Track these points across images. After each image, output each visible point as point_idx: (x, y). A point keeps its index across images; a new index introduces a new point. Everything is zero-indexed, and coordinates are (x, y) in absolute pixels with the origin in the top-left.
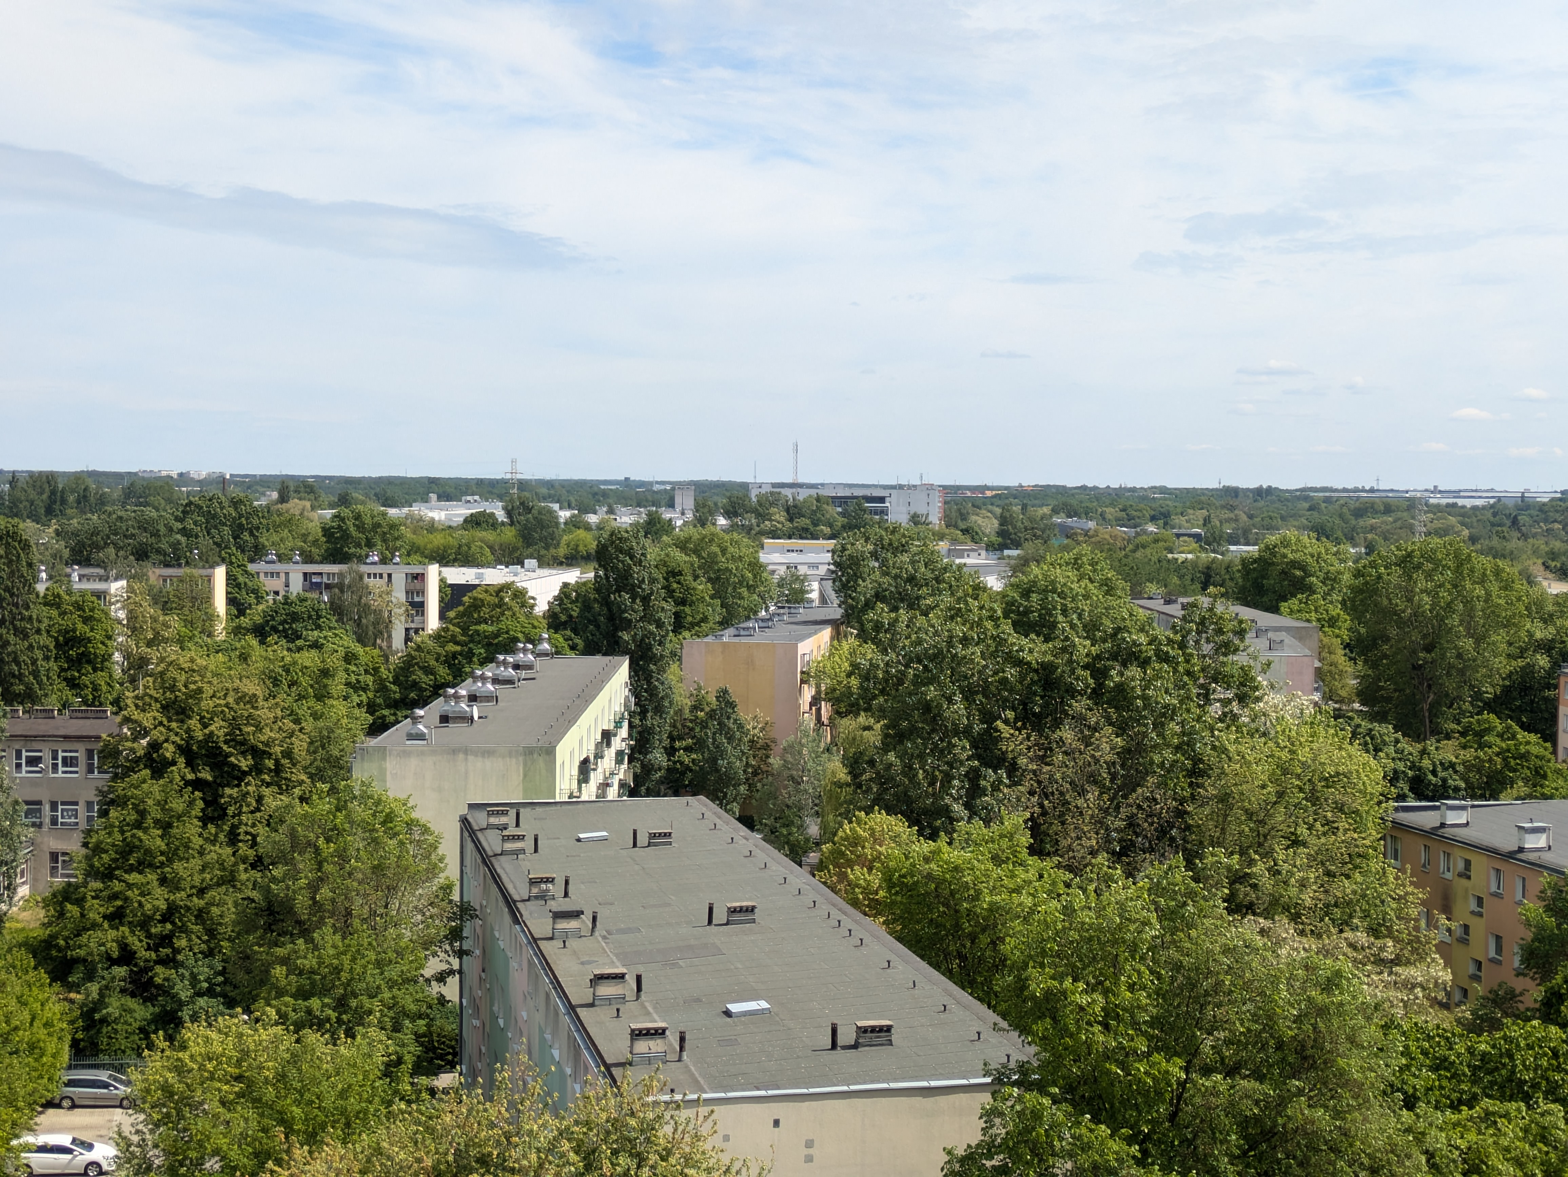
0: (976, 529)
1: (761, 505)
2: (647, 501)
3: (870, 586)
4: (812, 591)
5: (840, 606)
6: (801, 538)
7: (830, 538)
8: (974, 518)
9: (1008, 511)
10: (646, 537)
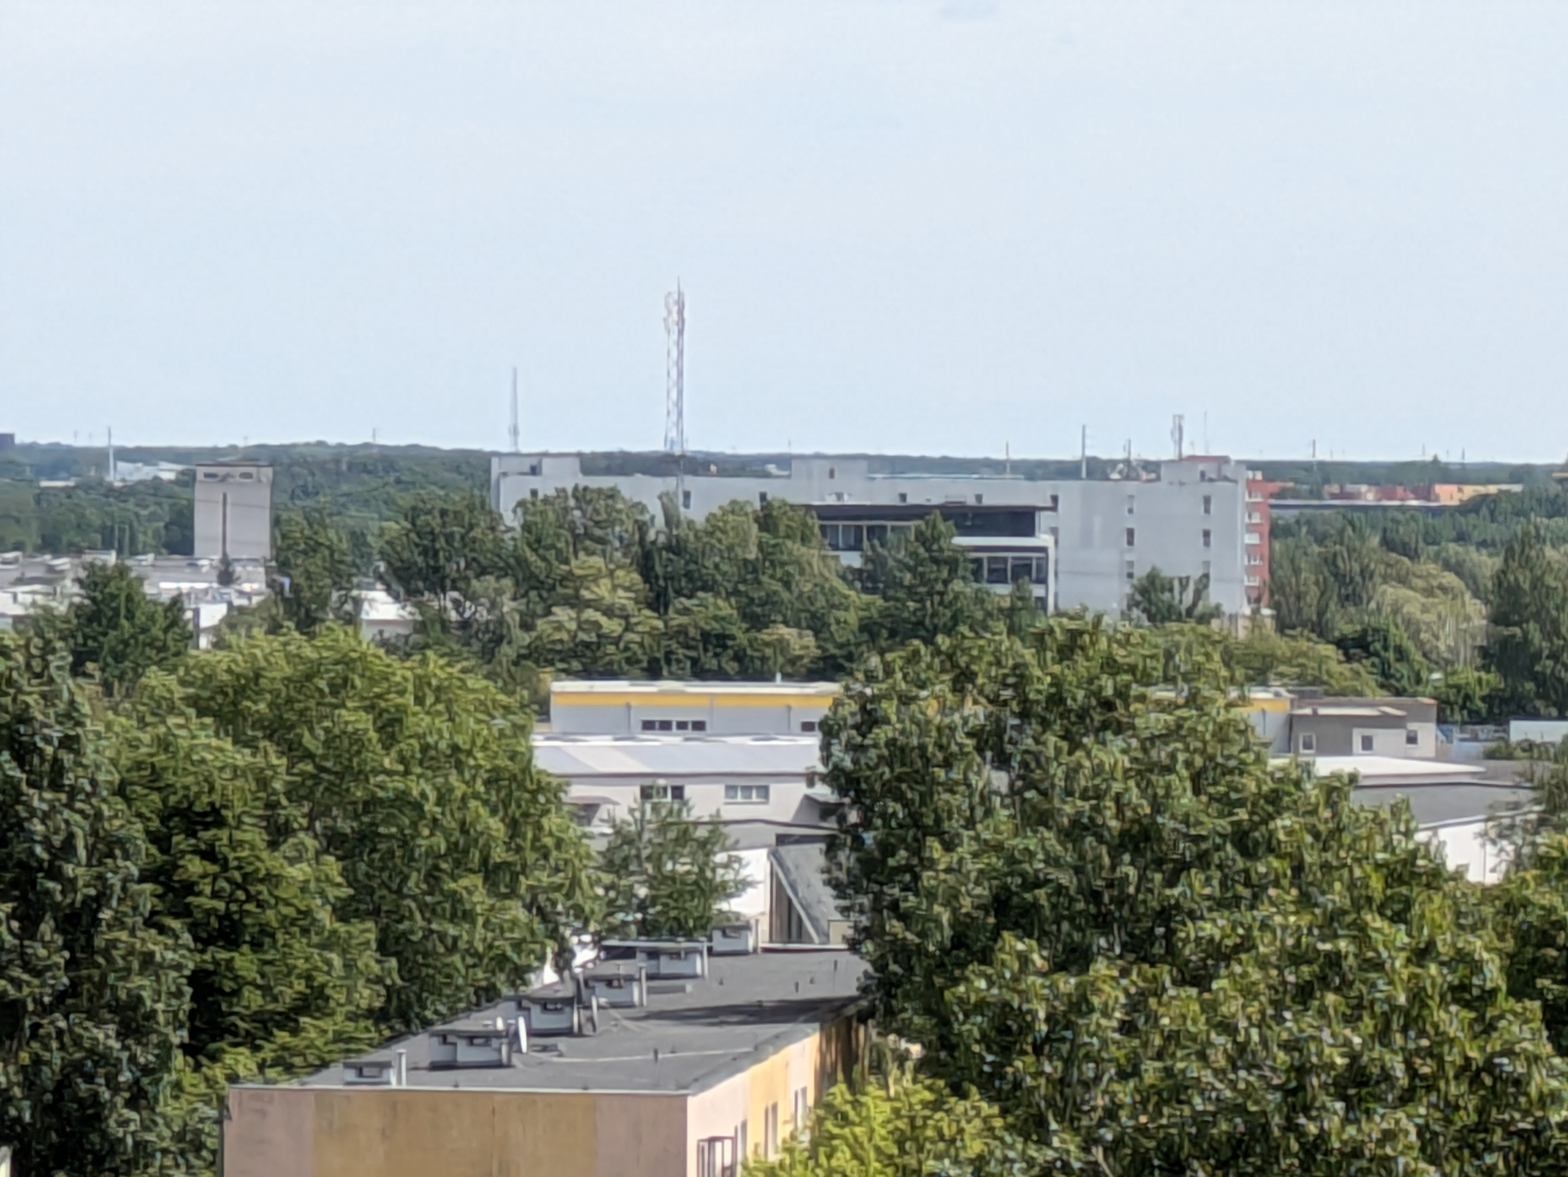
0: (1398, 635)
1: (536, 543)
2: (81, 527)
3: (972, 867)
4: (743, 885)
5: (854, 946)
6: (700, 673)
7: (813, 674)
8: (1390, 592)
9: (1527, 563)
10: (77, 670)
